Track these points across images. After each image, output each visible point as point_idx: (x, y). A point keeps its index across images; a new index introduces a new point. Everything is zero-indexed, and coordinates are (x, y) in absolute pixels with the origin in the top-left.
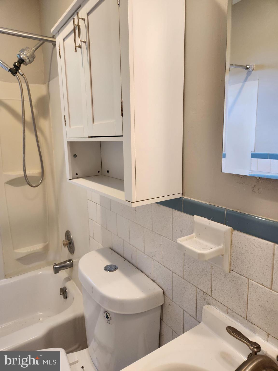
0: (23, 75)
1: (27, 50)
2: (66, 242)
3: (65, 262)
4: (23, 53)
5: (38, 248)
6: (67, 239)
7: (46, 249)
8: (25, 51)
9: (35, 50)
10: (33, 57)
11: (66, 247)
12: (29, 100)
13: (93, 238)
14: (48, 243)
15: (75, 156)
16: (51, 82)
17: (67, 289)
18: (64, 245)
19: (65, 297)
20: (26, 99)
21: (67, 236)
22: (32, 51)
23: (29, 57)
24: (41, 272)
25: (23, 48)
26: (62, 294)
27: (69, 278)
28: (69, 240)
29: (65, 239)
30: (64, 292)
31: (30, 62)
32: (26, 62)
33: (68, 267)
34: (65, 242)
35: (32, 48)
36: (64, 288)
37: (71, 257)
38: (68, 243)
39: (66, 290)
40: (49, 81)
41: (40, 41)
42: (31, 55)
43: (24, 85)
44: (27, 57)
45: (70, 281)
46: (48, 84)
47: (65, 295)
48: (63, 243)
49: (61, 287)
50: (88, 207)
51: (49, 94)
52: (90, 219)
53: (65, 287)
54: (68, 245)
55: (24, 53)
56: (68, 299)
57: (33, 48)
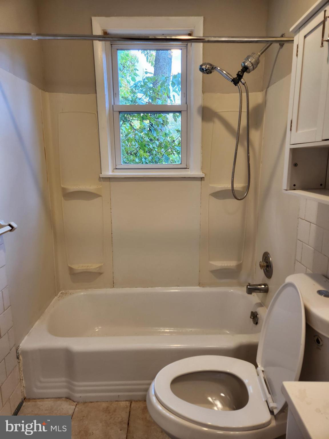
0: (245, 84)
1: (252, 56)
2: (264, 263)
3: (260, 285)
4: (248, 60)
5: (232, 265)
6: (264, 261)
7: (239, 267)
8: (251, 58)
9: (260, 55)
10: (257, 63)
11: (263, 270)
12: (246, 110)
13: (299, 262)
14: (241, 262)
15: (296, 165)
16: (269, 88)
17: (259, 314)
18: (260, 266)
19: (256, 323)
20: (244, 109)
21: (264, 258)
22: (257, 56)
23: (253, 64)
24: (232, 291)
25: (249, 55)
26: (252, 318)
27: (261, 304)
28: (267, 262)
29: (261, 260)
30: (255, 317)
31: (254, 69)
32: (249, 70)
33: (262, 291)
34: (262, 264)
35: (257, 54)
36: (255, 312)
37: (267, 281)
38: (266, 265)
39: (258, 316)
40: (268, 87)
41: (268, 43)
42: (256, 60)
43: (244, 95)
44: (252, 63)
45: (263, 307)
46: (266, 91)
47: (255, 320)
48: (260, 264)
49: (252, 311)
50: (298, 227)
51: (265, 102)
52: (299, 240)
53: (257, 312)
54: (266, 268)
55: (250, 60)
56: (258, 325)
57: (259, 52)
